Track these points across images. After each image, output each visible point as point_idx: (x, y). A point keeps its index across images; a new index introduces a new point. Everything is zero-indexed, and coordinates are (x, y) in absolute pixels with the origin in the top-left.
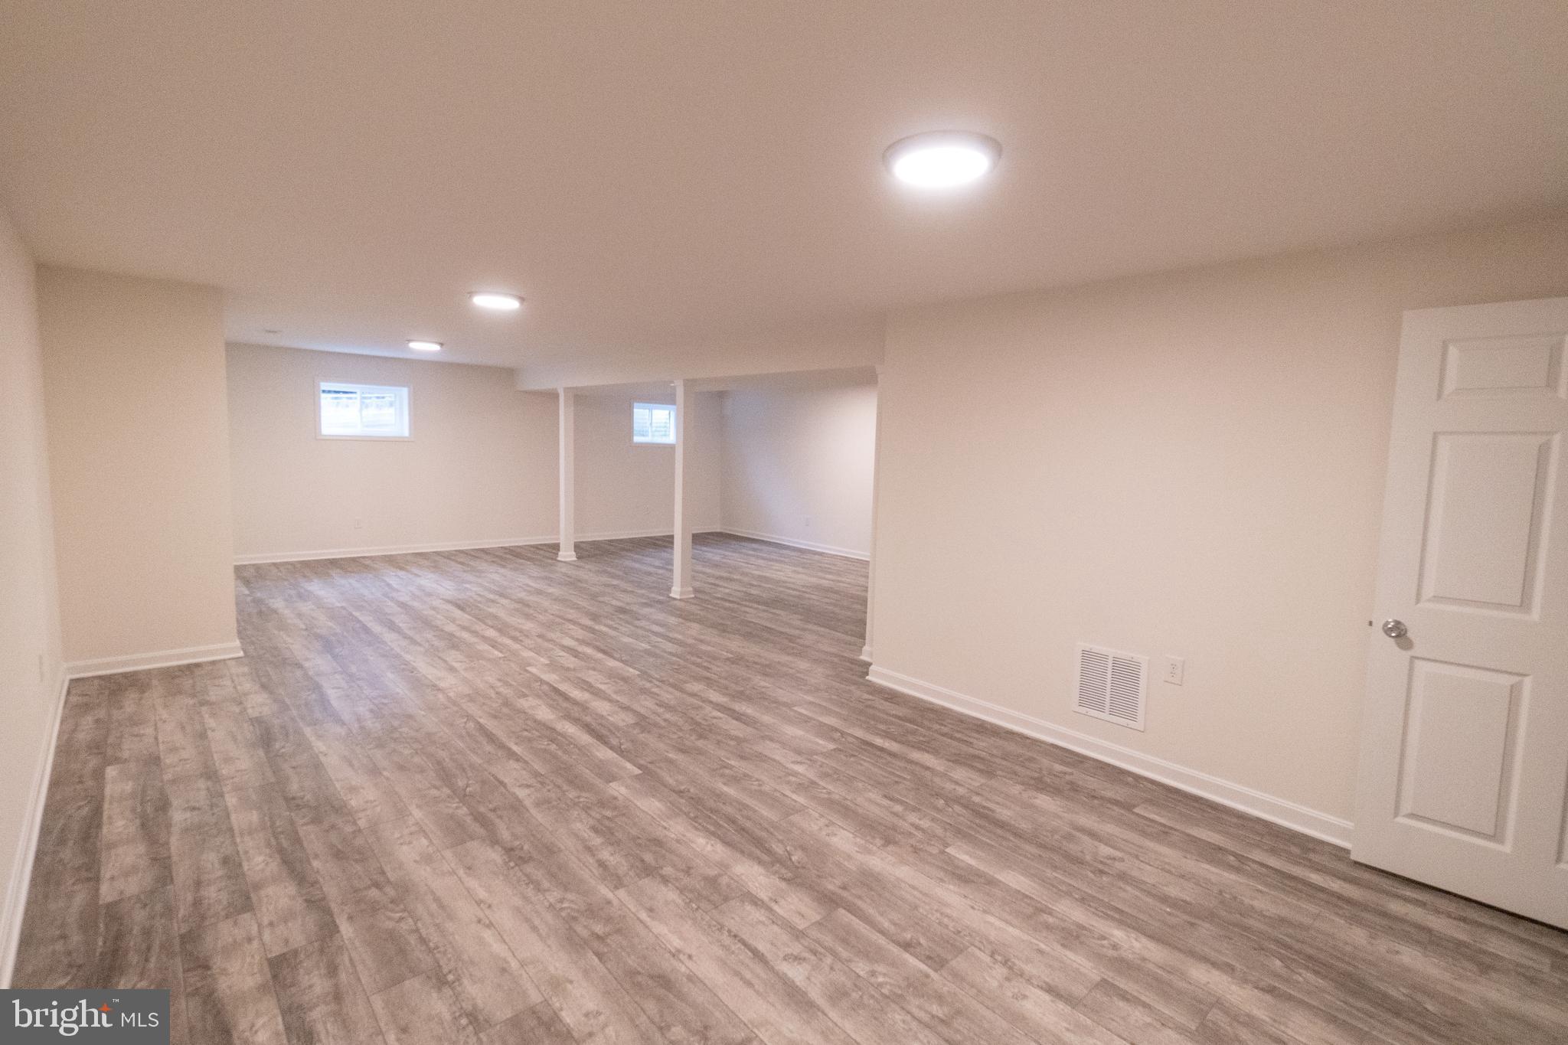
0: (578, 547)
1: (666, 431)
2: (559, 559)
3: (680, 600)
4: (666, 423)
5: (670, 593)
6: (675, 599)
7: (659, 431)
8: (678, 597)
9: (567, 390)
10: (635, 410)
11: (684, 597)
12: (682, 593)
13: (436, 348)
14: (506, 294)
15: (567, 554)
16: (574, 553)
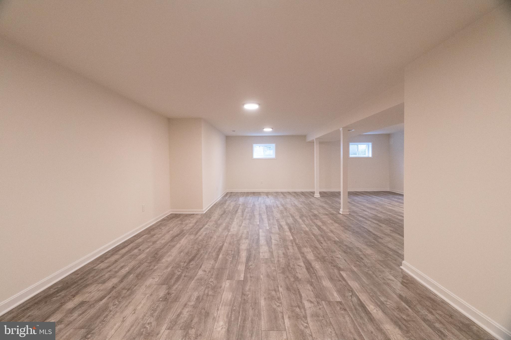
0: (320, 193)
1: (365, 153)
2: (314, 196)
3: (342, 214)
4: (365, 150)
5: (340, 211)
6: (340, 214)
7: (363, 153)
8: (341, 213)
9: (316, 139)
10: (350, 146)
11: (343, 213)
12: (343, 212)
13: (270, 130)
14: (253, 103)
15: (317, 195)
16: (319, 195)
